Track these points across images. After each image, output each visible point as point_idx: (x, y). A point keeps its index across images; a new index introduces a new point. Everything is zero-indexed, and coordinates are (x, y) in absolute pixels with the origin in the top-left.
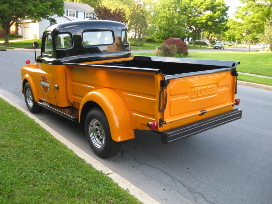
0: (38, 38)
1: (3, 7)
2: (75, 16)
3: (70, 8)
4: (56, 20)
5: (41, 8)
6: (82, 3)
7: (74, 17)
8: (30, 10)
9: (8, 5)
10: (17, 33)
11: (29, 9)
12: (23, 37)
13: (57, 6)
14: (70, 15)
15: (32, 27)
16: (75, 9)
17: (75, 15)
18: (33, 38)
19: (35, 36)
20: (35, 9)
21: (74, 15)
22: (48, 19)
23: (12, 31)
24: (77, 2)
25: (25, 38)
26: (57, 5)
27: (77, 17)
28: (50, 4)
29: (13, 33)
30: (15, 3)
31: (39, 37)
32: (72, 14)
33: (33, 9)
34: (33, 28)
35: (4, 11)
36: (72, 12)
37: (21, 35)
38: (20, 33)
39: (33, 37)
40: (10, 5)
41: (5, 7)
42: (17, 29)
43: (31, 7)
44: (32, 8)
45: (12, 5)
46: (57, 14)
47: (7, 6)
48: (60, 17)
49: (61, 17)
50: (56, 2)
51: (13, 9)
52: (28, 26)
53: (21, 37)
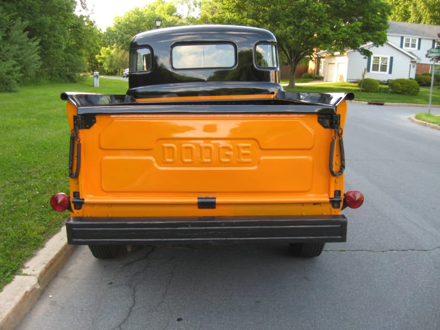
0: (345, 81)
1: (285, 31)
2: (415, 47)
3: (407, 34)
4: (371, 52)
5: (345, 32)
6: (434, 24)
7: (413, 49)
8: (325, 35)
9: (292, 27)
10: (318, 72)
11: (325, 33)
12: (325, 79)
13: (373, 28)
14: (407, 45)
15: (339, 63)
16: (417, 35)
17: (415, 44)
18: (339, 81)
19: (341, 78)
20: (333, 33)
21: (413, 46)
22: (358, 50)
23: (311, 69)
24: (426, 23)
25: (327, 81)
26: (374, 26)
27: (419, 48)
28: (360, 25)
29: (311, 72)
30: (303, 24)
31: (347, 79)
32: (410, 43)
33: (331, 33)
34: (340, 65)
35: (286, 36)
36: (411, 41)
37: (323, 75)
38: (322, 72)
39: (339, 78)
40: (296, 28)
41: (287, 32)
42: (318, 67)
43: (327, 30)
44: (328, 32)
45: (299, 27)
46: (372, 41)
47: (291, 29)
48: (378, 46)
49: (380, 46)
50: (373, 23)
51: (300, 33)
52: (333, 62)
53: (321, 79)
